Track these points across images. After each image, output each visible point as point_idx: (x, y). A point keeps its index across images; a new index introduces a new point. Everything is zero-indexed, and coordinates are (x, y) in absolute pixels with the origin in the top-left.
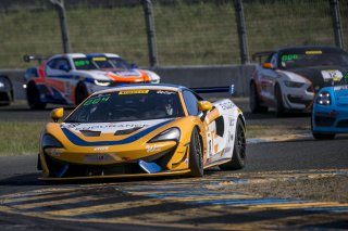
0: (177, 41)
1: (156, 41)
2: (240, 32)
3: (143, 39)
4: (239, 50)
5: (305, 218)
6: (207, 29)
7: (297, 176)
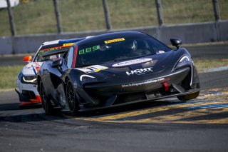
0: (175, 9)
1: (161, 10)
2: (214, 1)
3: (154, 9)
4: (213, 13)
6: (193, 1)
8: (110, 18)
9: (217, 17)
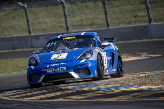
0: (78, 19)
1: (68, 20)
2: (106, 13)
3: (63, 19)
4: (105, 22)
5: (140, 94)
6: (91, 13)
7: (135, 76)
8: (31, 26)
9: (108, 25)
